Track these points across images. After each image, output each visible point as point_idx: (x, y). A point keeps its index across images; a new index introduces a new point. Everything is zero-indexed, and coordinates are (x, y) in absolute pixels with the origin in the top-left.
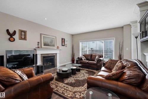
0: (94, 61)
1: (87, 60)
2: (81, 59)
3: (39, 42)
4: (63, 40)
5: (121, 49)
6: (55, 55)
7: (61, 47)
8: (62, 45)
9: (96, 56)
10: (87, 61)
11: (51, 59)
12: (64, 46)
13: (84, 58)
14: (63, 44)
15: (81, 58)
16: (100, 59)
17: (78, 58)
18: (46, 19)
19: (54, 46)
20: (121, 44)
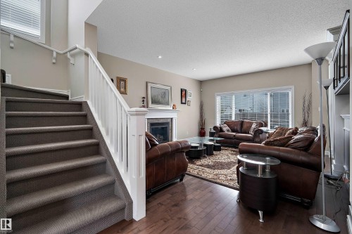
0: (248, 133)
1: (233, 131)
2: (221, 130)
3: (144, 98)
4: (183, 93)
5: (307, 109)
6: (169, 121)
7: (180, 107)
8: (182, 103)
9: (251, 124)
10: (234, 134)
11: (163, 128)
12: (185, 103)
13: (226, 128)
14: (184, 101)
15: (221, 128)
16: (260, 130)
17: (215, 128)
18: (160, 57)
19: (167, 104)
20: (307, 98)
